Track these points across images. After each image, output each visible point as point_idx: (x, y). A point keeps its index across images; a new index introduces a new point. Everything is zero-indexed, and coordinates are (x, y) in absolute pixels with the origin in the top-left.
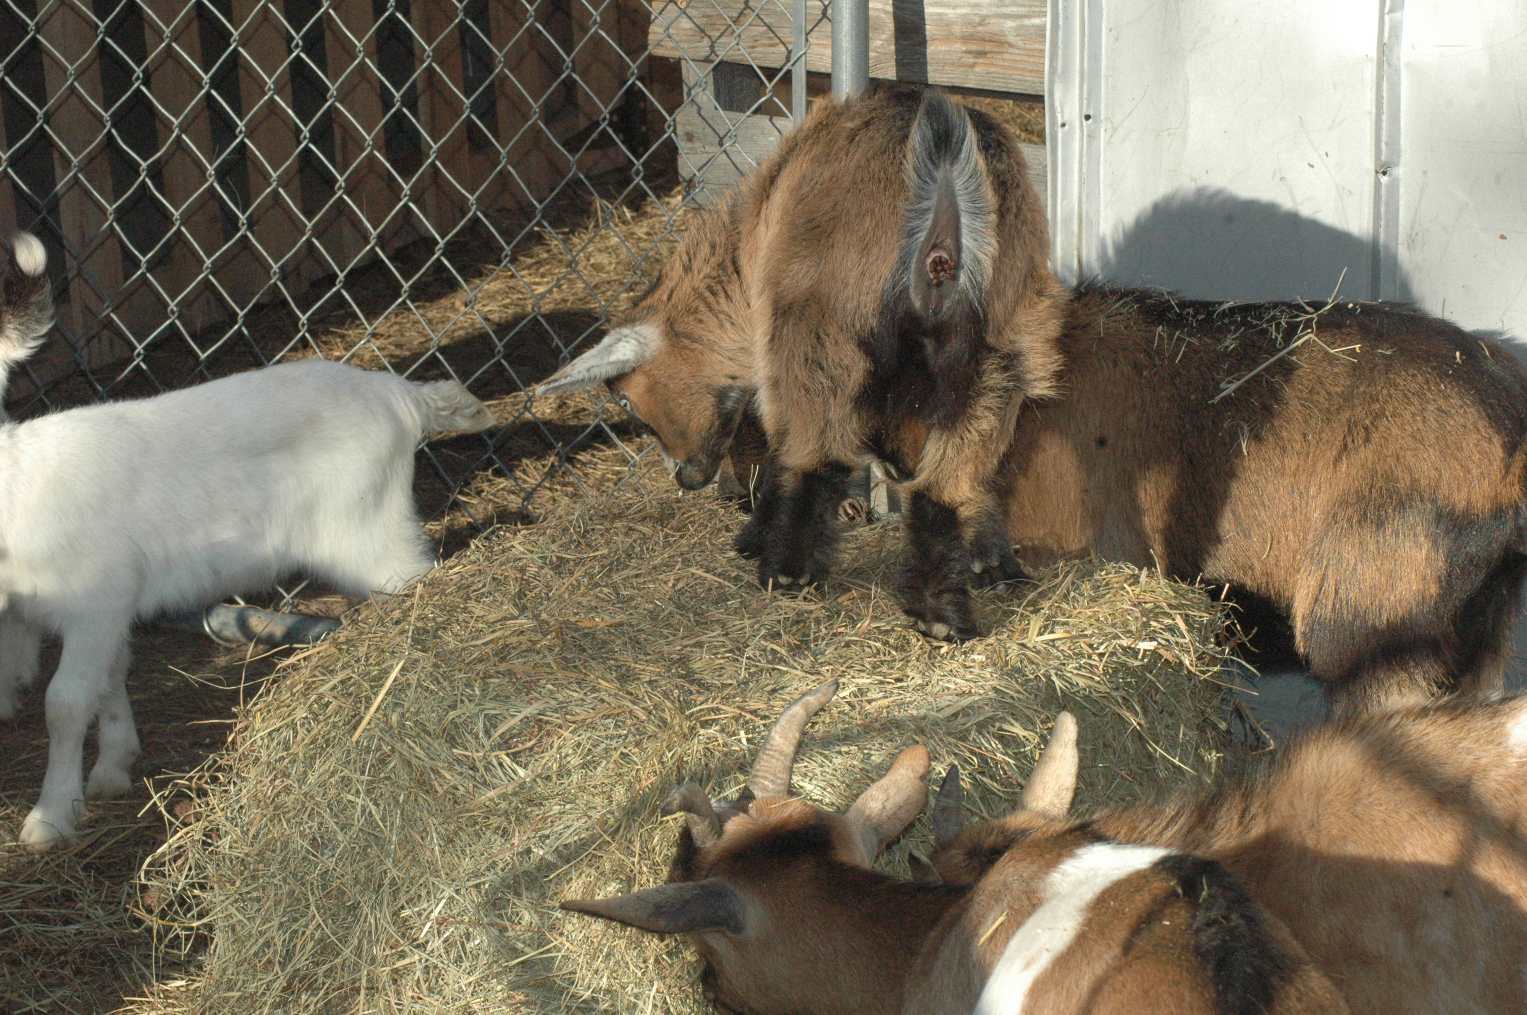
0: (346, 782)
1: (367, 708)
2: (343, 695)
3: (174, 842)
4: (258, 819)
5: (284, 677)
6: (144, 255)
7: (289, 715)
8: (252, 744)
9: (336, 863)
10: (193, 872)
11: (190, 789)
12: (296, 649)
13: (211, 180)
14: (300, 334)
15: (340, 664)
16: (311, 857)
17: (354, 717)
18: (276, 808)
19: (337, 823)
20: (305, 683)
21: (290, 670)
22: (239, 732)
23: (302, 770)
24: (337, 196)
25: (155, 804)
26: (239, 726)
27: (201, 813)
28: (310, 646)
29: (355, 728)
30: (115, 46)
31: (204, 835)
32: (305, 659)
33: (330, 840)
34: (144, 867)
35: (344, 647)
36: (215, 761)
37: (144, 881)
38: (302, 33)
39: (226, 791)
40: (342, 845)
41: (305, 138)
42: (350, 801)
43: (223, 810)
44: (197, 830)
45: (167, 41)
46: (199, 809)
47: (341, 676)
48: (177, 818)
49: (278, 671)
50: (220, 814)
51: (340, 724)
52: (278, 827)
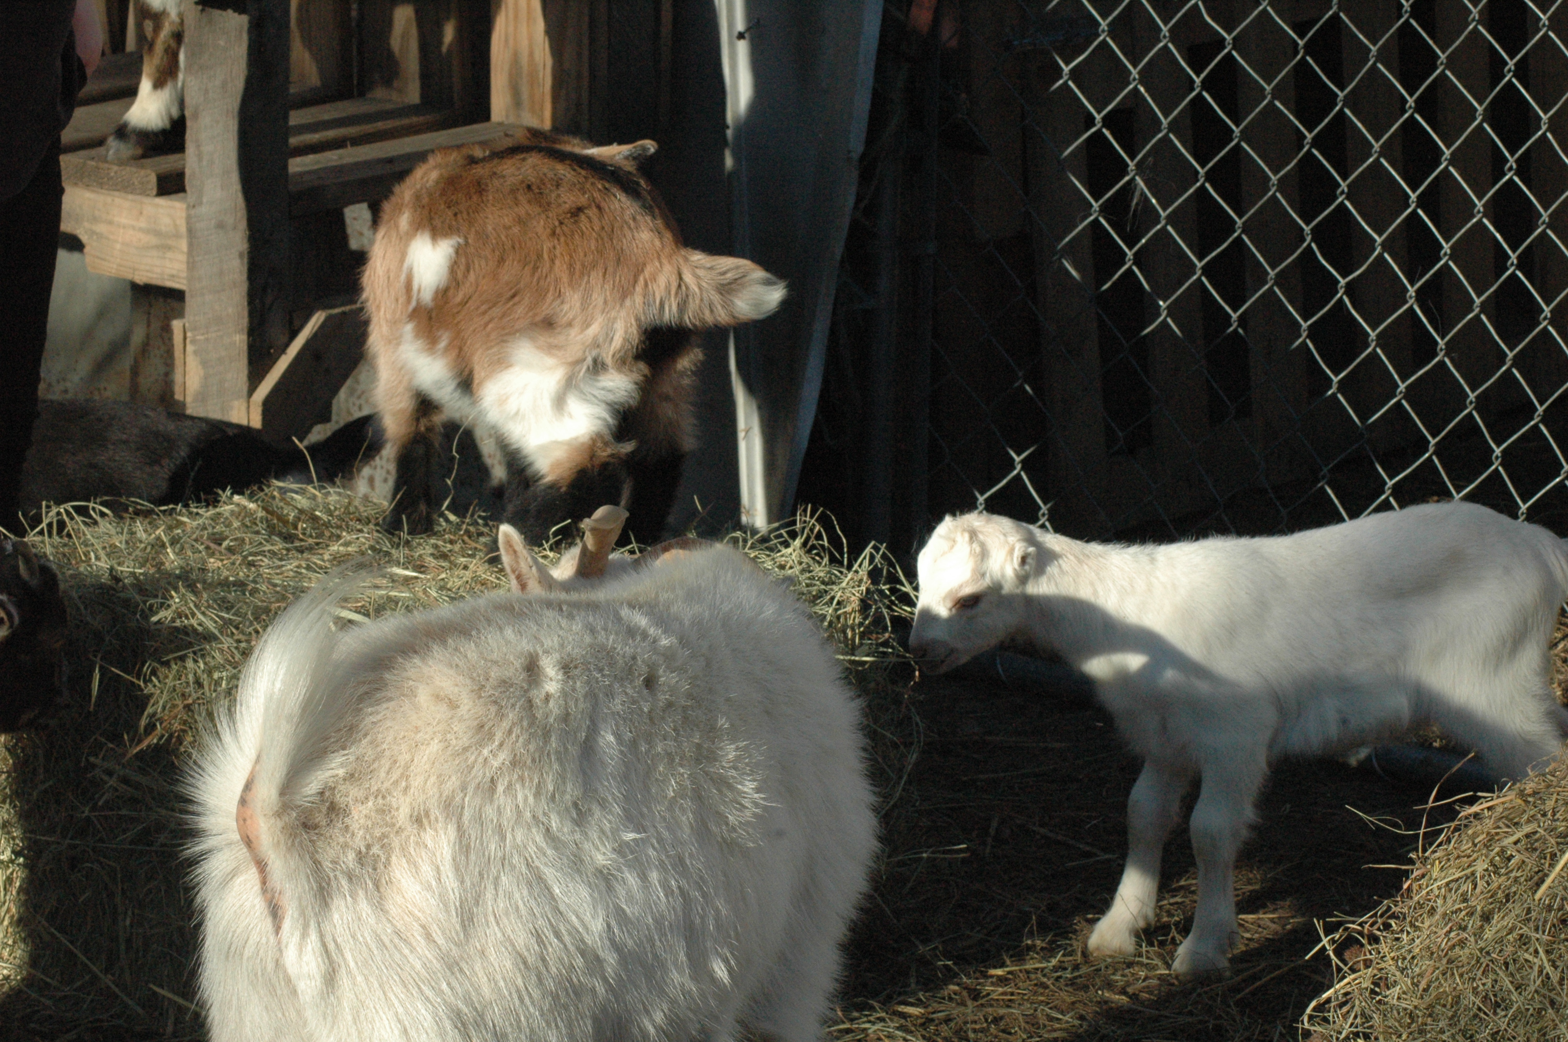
0: (1524, 941)
1: (1552, 866)
2: (1527, 849)
3: (1342, 988)
4: (1430, 971)
5: (1466, 826)
6: (1336, 375)
7: (1469, 866)
8: (1428, 893)
9: (1508, 1024)
10: (1358, 1020)
11: (1362, 935)
12: (1480, 797)
13: (1411, 301)
14: (1493, 467)
15: (1525, 817)
16: (1482, 1015)
17: (1537, 873)
18: (1450, 961)
19: (1512, 983)
20: (1488, 833)
21: (1472, 819)
22: (1417, 880)
23: (1479, 924)
24: (1541, 326)
25: (1324, 948)
26: (1416, 873)
27: (1371, 961)
28: (1495, 795)
29: (1538, 884)
30: (1321, 158)
31: (1373, 983)
32: (1489, 808)
33: (1503, 1000)
34: (1309, 1011)
35: (1530, 799)
36: (1389, 908)
37: (1306, 1025)
38: (1517, 156)
39: (1397, 939)
40: (1515, 1006)
41: (1512, 264)
42: (1526, 960)
43: (1393, 959)
44: (1364, 978)
45: (1375, 156)
46: (1369, 957)
47: (1527, 829)
48: (1346, 964)
49: (1460, 820)
50: (1391, 962)
51: (1522, 879)
52: (1450, 981)
